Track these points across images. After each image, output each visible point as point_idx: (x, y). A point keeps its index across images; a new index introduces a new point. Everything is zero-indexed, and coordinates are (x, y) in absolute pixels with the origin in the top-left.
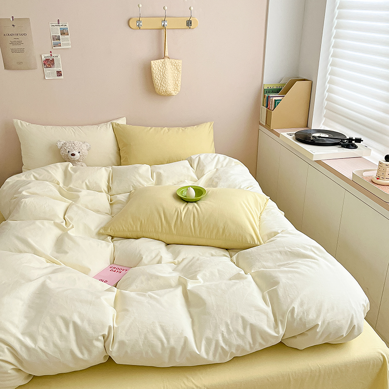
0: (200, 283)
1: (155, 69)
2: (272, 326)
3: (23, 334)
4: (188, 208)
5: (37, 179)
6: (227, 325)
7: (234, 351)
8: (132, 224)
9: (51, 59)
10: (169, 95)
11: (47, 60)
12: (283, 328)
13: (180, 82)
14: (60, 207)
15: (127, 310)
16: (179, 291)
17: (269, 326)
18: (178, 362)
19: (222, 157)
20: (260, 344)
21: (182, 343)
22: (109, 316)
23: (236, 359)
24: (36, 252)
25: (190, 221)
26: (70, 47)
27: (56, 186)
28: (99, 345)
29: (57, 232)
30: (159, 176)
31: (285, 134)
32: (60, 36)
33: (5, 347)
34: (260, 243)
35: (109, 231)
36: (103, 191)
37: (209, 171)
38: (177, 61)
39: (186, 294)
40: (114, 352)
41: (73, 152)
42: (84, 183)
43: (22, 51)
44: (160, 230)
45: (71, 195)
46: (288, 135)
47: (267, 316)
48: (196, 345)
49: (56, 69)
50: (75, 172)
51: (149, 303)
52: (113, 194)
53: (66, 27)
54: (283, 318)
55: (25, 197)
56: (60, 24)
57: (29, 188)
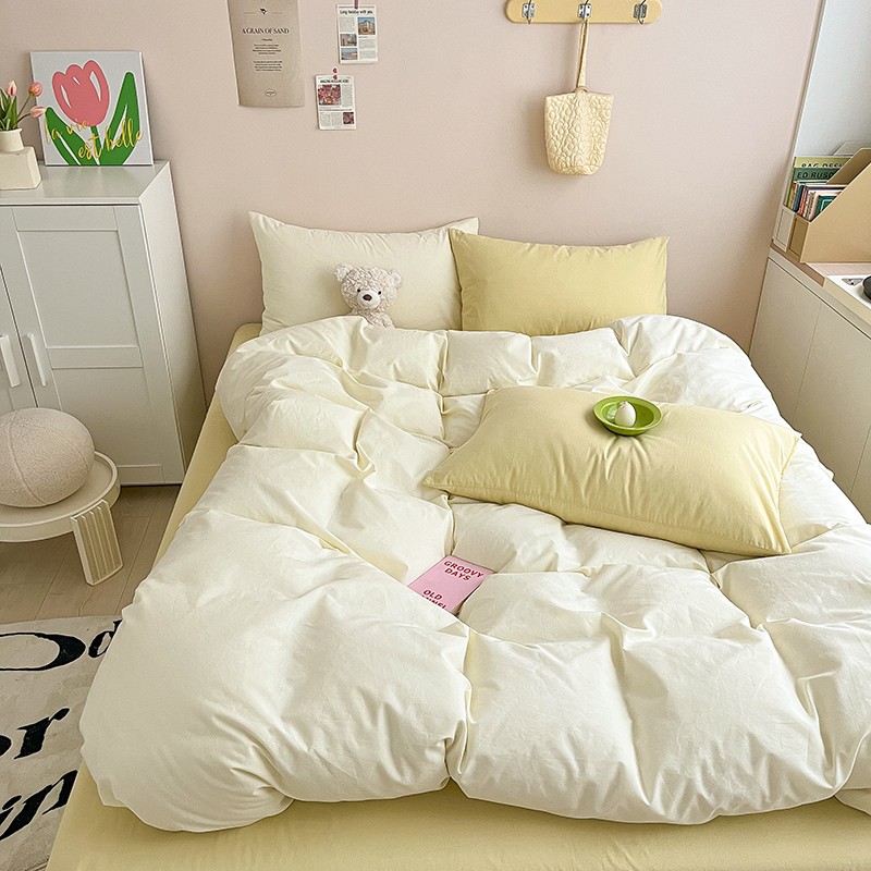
0: (650, 635)
1: (553, 116)
2: (820, 766)
3: (284, 719)
4: (620, 450)
5: (298, 352)
6: (715, 749)
8: (495, 473)
9: (334, 85)
10: (580, 174)
11: (326, 88)
12: (845, 774)
13: (603, 145)
14: (346, 419)
15: (493, 686)
16: (604, 650)
17: (812, 764)
19: (690, 325)
21: (612, 775)
22: (457, 700)
24: (301, 523)
25: (623, 480)
26: (376, 60)
27: (336, 370)
28: (437, 758)
29: (340, 478)
30: (549, 362)
31: (837, 279)
32: (358, 36)
33: (250, 744)
34: (783, 549)
35: (445, 481)
36: (430, 386)
37: (662, 357)
38: (602, 99)
39: (618, 658)
40: (465, 776)
41: (367, 293)
42: (392, 366)
43: (277, 66)
44: (553, 493)
45: (365, 391)
46: (844, 283)
47: (809, 740)
48: (643, 784)
49: (342, 108)
50: (374, 340)
51: (541, 675)
52: (449, 393)
53: (370, 15)
54: (848, 751)
55: (278, 395)
56: (359, 10)
57: (286, 374)
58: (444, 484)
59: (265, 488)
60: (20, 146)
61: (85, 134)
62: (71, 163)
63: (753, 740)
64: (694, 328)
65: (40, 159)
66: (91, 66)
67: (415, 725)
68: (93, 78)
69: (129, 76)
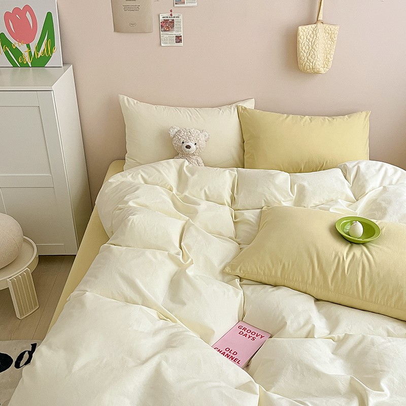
1: (302, 37)
4: (354, 254)
8: (271, 266)
9: (170, 19)
10: (318, 73)
11: (166, 21)
13: (332, 56)
14: (174, 228)
19: (390, 168)
24: (146, 302)
26: (196, 4)
27: (169, 194)
29: (171, 268)
35: (238, 271)
36: (226, 203)
38: (333, 27)
41: (188, 144)
42: (203, 192)
43: (137, 8)
44: (310, 281)
45: (186, 207)
49: (175, 33)
50: (192, 174)
52: (238, 208)
57: (138, 197)
58: (237, 272)
61: (23, 48)
62: (15, 66)
64: (393, 170)
66: (27, 8)
68: (28, 15)
69: (49, 14)
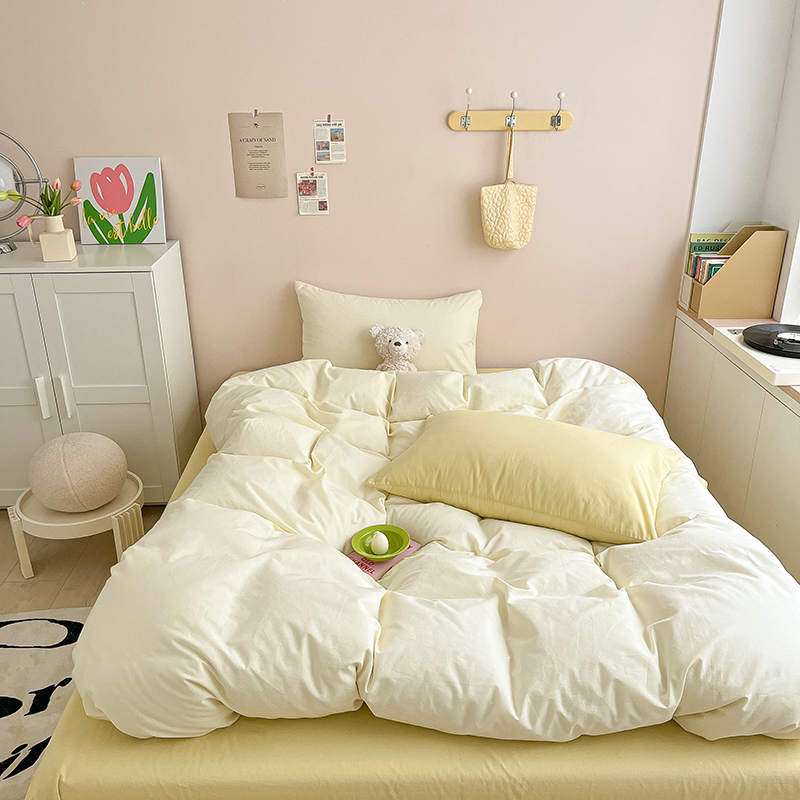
0: (531, 594)
2: (657, 690)
3: (229, 644)
5: (272, 386)
6: (572, 675)
7: (582, 725)
9: (311, 180)
10: (510, 249)
11: (305, 183)
12: (677, 697)
13: (530, 226)
14: (305, 437)
15: (398, 627)
16: (492, 605)
17: (650, 689)
18: (480, 729)
19: (596, 366)
20: (632, 718)
21: (489, 696)
22: (368, 633)
23: (584, 739)
24: (259, 511)
25: (527, 480)
26: (345, 160)
27: (302, 400)
28: (348, 679)
29: (297, 479)
30: (477, 393)
31: (724, 330)
32: (330, 142)
33: (200, 662)
35: (383, 482)
36: (379, 414)
37: (571, 390)
38: (529, 188)
39: (504, 611)
40: (372, 695)
43: (266, 166)
44: (471, 491)
45: (324, 416)
46: (729, 332)
47: (649, 670)
48: (514, 705)
49: (318, 198)
50: (336, 378)
51: (437, 620)
52: (395, 419)
53: (340, 127)
54: (679, 677)
55: (250, 415)
56: (332, 123)
57: (259, 401)
59: (233, 483)
60: (61, 228)
61: (114, 220)
62: (102, 242)
63: (603, 668)
64: (599, 367)
65: (77, 239)
66: (122, 168)
67: (331, 652)
68: (122, 177)
69: (150, 176)
